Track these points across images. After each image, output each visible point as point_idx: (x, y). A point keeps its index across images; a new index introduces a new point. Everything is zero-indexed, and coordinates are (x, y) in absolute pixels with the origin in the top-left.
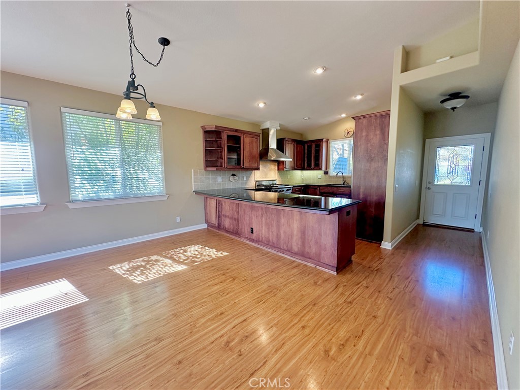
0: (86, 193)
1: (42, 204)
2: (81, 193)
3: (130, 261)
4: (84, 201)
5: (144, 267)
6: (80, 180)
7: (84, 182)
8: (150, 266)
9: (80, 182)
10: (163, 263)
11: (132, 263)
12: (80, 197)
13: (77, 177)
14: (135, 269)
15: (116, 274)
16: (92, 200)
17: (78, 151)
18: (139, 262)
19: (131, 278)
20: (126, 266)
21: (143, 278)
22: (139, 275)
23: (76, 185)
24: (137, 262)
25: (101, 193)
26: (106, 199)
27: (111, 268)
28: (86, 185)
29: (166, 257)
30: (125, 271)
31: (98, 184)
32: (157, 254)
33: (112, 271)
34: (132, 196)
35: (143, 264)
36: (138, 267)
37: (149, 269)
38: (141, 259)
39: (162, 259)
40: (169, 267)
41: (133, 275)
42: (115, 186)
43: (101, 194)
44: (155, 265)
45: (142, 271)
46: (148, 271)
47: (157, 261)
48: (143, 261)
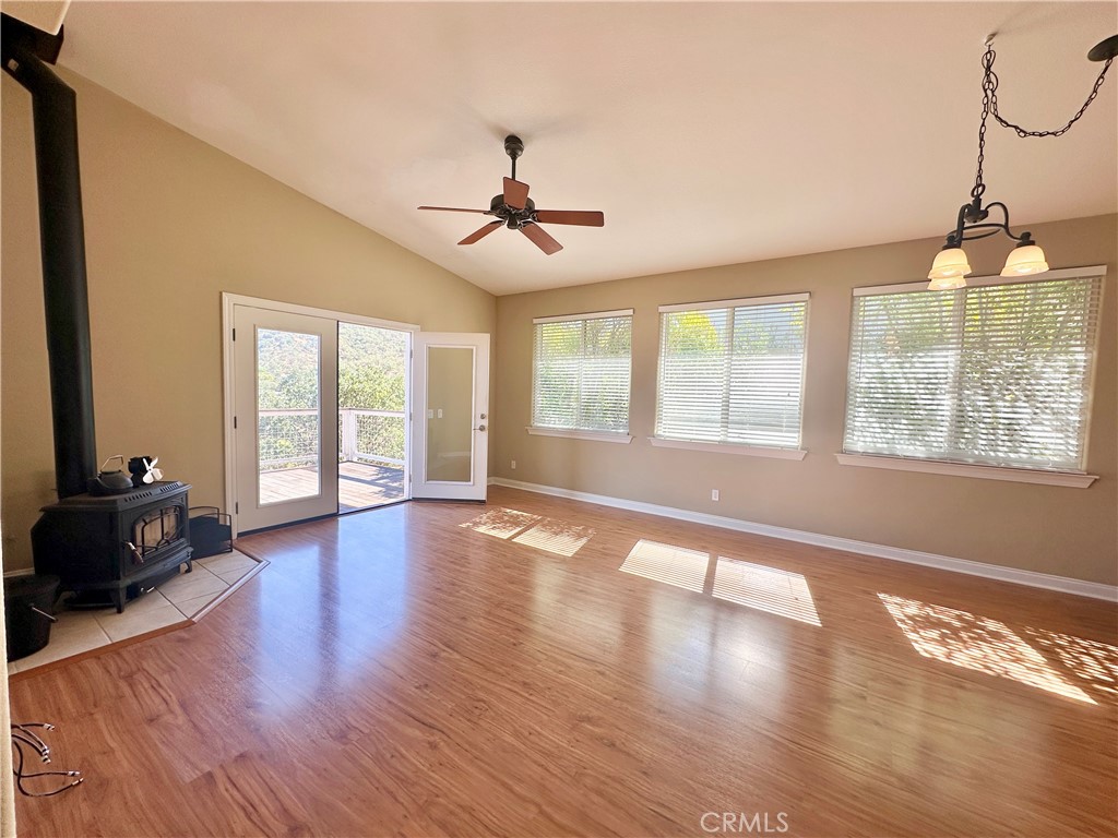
0: (871, 440)
1: (802, 449)
2: (862, 439)
3: (926, 601)
4: (865, 454)
5: (955, 631)
6: (864, 415)
7: (870, 420)
8: (970, 638)
9: (864, 419)
10: (1013, 649)
11: (929, 610)
12: (859, 447)
13: (859, 409)
14: (930, 623)
15: (887, 613)
16: (878, 455)
17: (869, 363)
18: (948, 615)
19: (912, 636)
20: (913, 608)
21: (939, 653)
22: (934, 640)
23: (856, 424)
24: (942, 612)
25: (899, 444)
26: (906, 458)
27: (882, 596)
28: (874, 425)
29: (1031, 641)
30: (906, 616)
31: (896, 426)
32: (1008, 623)
33: (881, 602)
34: (971, 461)
35: (957, 624)
36: (938, 624)
37: (965, 642)
38: (957, 612)
39: (1016, 638)
40: (1028, 668)
41: (918, 633)
42: (933, 433)
43: (898, 446)
44: (985, 641)
45: (943, 636)
46: (960, 645)
47: (996, 635)
48: (959, 618)
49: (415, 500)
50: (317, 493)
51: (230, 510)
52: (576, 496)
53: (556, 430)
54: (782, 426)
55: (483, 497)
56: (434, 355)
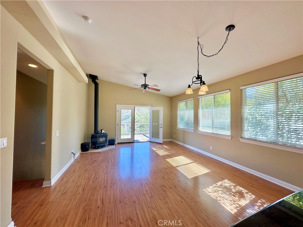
1: (231, 136)
4: (248, 139)
12: (246, 136)
13: (246, 124)
14: (225, 188)
23: (245, 129)
27: (226, 180)
43: (257, 137)
49: (150, 142)
50: (130, 138)
51: (117, 139)
52: (186, 146)
53: (181, 128)
54: (225, 129)
55: (162, 142)
56: (153, 111)
